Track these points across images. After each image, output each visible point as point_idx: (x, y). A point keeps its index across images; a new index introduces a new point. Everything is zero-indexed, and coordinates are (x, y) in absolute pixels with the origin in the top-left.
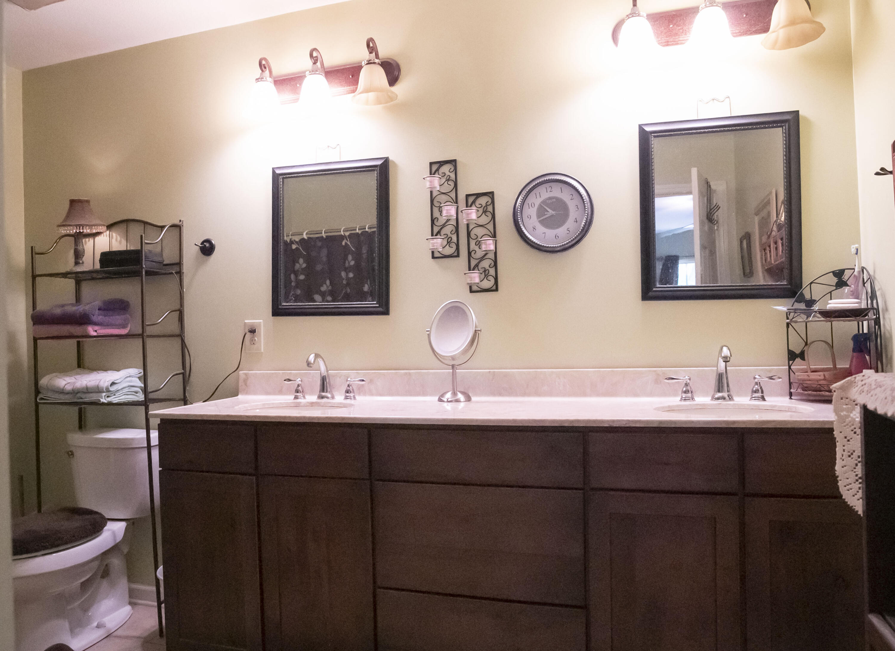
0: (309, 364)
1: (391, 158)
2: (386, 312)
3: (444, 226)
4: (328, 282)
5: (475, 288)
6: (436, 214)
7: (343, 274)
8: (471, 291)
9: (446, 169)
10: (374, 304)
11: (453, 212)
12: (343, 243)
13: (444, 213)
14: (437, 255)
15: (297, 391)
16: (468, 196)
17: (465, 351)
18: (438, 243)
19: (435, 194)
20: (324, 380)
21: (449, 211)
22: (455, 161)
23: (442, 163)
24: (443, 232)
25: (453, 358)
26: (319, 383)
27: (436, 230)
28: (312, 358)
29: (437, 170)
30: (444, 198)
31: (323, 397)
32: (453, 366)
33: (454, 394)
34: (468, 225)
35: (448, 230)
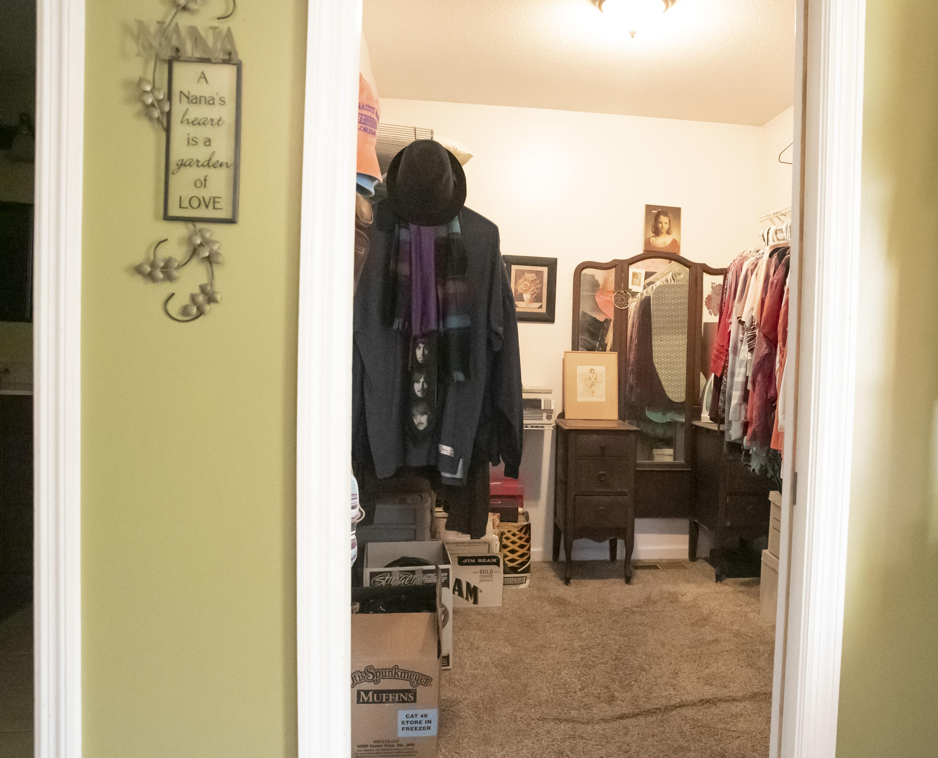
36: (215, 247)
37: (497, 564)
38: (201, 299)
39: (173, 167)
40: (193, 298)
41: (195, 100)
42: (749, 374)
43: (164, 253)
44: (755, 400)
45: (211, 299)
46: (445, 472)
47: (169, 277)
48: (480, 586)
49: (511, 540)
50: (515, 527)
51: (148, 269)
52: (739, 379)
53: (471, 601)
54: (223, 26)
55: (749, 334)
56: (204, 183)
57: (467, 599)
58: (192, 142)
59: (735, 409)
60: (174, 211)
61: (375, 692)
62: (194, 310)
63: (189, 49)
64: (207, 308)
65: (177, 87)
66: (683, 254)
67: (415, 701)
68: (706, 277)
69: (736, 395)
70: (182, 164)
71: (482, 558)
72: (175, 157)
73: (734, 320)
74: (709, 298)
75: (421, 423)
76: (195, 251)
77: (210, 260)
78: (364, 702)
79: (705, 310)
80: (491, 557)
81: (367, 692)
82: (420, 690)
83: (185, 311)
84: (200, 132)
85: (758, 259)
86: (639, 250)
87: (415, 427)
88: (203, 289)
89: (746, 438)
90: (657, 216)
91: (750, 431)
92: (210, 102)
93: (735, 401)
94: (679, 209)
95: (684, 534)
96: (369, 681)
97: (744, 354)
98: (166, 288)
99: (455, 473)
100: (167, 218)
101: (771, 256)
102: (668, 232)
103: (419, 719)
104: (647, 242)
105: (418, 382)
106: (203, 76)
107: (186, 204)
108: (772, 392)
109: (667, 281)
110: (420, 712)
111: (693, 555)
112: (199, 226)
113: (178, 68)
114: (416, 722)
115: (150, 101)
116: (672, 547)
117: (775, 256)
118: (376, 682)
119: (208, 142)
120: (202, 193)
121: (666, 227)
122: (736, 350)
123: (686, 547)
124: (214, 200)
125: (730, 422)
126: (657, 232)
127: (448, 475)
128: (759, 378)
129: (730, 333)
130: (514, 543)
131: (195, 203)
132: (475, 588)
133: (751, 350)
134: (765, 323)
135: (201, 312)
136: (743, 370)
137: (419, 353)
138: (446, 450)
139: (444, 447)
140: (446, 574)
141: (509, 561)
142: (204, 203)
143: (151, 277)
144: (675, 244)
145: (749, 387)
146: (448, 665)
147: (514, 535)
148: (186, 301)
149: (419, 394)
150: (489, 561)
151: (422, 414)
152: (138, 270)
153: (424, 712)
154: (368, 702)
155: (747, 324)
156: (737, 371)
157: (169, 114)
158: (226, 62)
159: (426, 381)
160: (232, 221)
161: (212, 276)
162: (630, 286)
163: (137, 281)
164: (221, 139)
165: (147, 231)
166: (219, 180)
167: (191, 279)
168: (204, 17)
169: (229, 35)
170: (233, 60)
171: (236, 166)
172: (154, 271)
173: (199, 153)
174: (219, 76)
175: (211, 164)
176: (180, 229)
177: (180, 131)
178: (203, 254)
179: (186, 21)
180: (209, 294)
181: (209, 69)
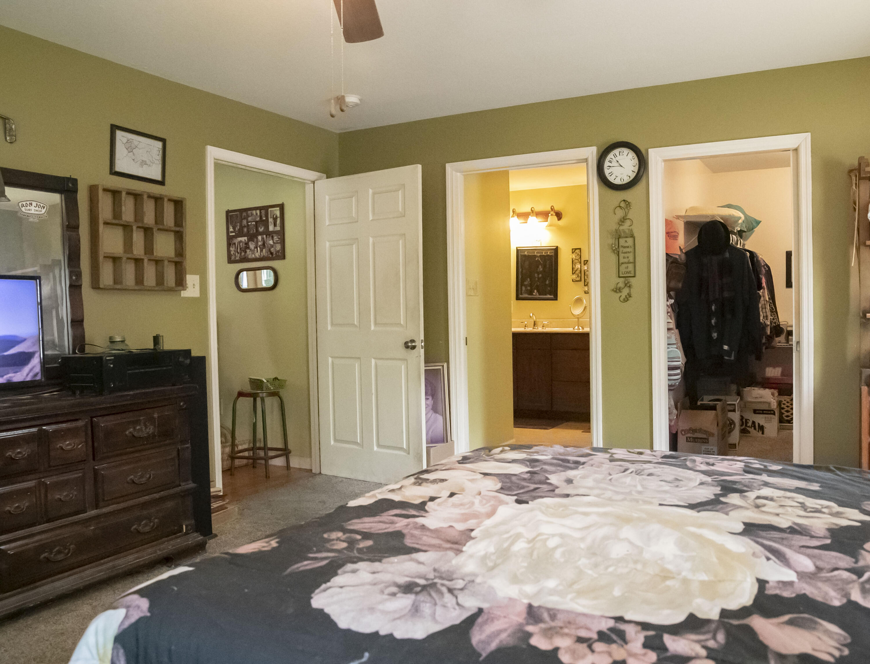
0: (530, 317)
1: (559, 246)
2: (557, 300)
3: (576, 270)
4: (529, 279)
5: (586, 292)
6: (574, 266)
7: (536, 275)
8: (585, 293)
9: (577, 251)
10: (552, 296)
11: (579, 266)
12: (537, 259)
13: (576, 267)
14: (574, 280)
15: (525, 326)
16: (584, 261)
17: (582, 313)
18: (574, 276)
19: (573, 259)
20: (535, 322)
21: (578, 266)
22: (580, 249)
23: (576, 249)
24: (576, 273)
25: (578, 315)
26: (533, 324)
27: (574, 272)
28: (531, 315)
29: (574, 251)
30: (577, 261)
31: (534, 328)
32: (578, 318)
33: (578, 327)
34: (584, 271)
35: (578, 272)
36: (631, 283)
37: (774, 414)
38: (628, 296)
39: (620, 264)
40: (626, 296)
41: (624, 247)
43: (619, 285)
45: (630, 297)
46: (726, 356)
47: (620, 292)
48: (765, 425)
49: (786, 405)
50: (788, 398)
51: (615, 290)
53: (761, 432)
54: (630, 228)
56: (627, 267)
57: (758, 431)
58: (624, 258)
60: (621, 275)
61: (693, 438)
62: (626, 299)
63: (623, 235)
64: (629, 299)
65: (620, 245)
67: (708, 443)
70: (622, 263)
71: (766, 410)
72: (620, 262)
75: (714, 336)
76: (626, 285)
77: (630, 287)
78: (689, 442)
80: (770, 411)
81: (690, 438)
82: (711, 439)
83: (624, 300)
84: (626, 255)
87: (713, 338)
88: (628, 294)
92: (628, 247)
96: (691, 433)
98: (619, 294)
99: (731, 358)
100: (619, 277)
103: (709, 450)
105: (713, 319)
106: (626, 241)
107: (623, 273)
110: (710, 448)
112: (627, 278)
113: (620, 240)
114: (709, 451)
115: (614, 249)
118: (693, 434)
119: (628, 257)
120: (627, 270)
124: (630, 271)
127: (726, 358)
130: (788, 407)
131: (625, 273)
132: (762, 426)
135: (628, 300)
137: (713, 308)
138: (726, 347)
139: (725, 346)
140: (734, 406)
141: (785, 416)
142: (628, 273)
143: (616, 292)
146: (736, 448)
147: (788, 402)
148: (624, 297)
149: (714, 324)
150: (769, 412)
151: (715, 332)
152: (613, 290)
153: (712, 447)
154: (690, 442)
157: (619, 252)
158: (631, 237)
159: (716, 319)
160: (634, 277)
161: (630, 290)
163: (613, 293)
164: (631, 256)
165: (615, 281)
166: (631, 266)
167: (625, 292)
168: (626, 226)
169: (632, 230)
170: (632, 236)
171: (634, 263)
172: (617, 290)
173: (626, 260)
174: (630, 241)
175: (629, 263)
176: (622, 280)
177: (622, 255)
178: (628, 285)
179: (621, 228)
180: (629, 295)
181: (628, 239)
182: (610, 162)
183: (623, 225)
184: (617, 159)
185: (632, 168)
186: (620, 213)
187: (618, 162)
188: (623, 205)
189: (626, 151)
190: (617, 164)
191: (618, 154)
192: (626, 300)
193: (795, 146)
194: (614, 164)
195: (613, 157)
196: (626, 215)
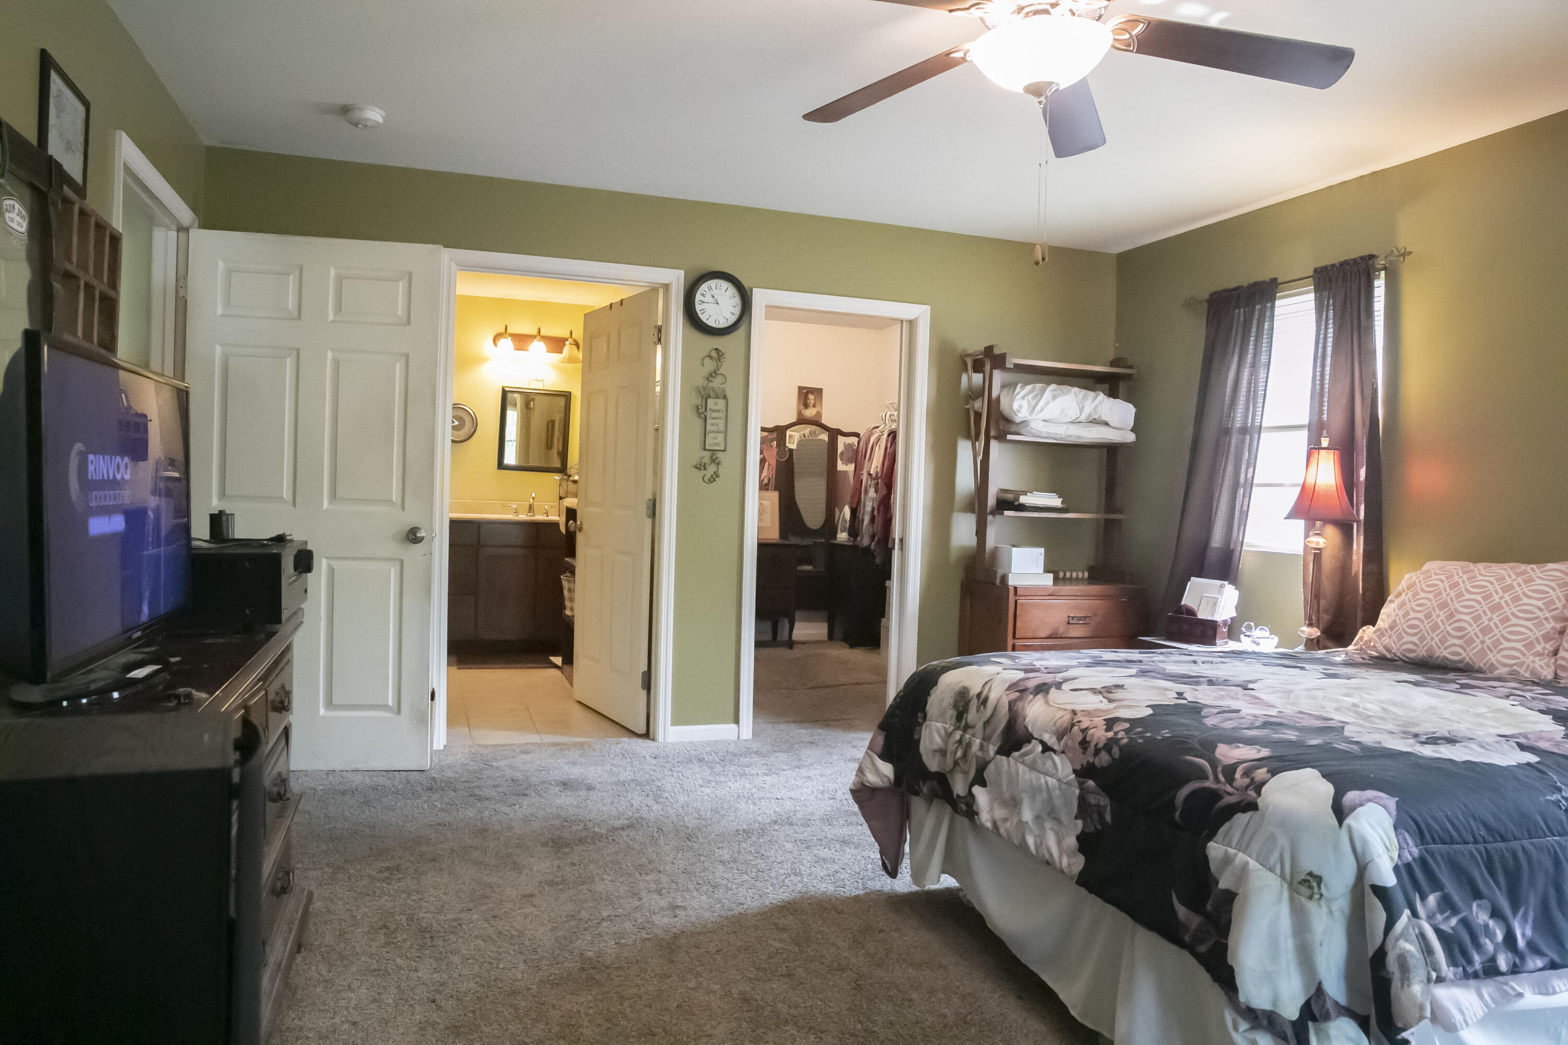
36: (719, 460)
38: (714, 476)
39: (706, 433)
40: (712, 476)
41: (714, 411)
42: (876, 506)
43: (703, 461)
44: (879, 521)
45: (717, 476)
47: (705, 469)
51: (698, 467)
52: (869, 508)
54: (723, 386)
55: (875, 481)
56: (716, 439)
58: (713, 425)
59: (866, 526)
60: (707, 447)
63: (712, 394)
64: (716, 479)
65: (709, 407)
66: (824, 422)
68: (840, 438)
69: (867, 519)
70: (709, 432)
72: (707, 430)
73: (865, 472)
74: (842, 453)
77: (718, 464)
79: (839, 461)
83: (709, 480)
84: (715, 421)
85: (880, 436)
86: (794, 419)
88: (715, 473)
89: (873, 544)
90: (806, 394)
91: (876, 538)
92: (718, 411)
93: (866, 522)
94: (821, 390)
95: (824, 622)
97: (872, 493)
98: (703, 472)
100: (705, 449)
101: (889, 436)
102: (814, 406)
104: (799, 413)
106: (716, 403)
107: (710, 445)
108: (889, 516)
109: (804, 436)
111: (831, 636)
112: (714, 452)
113: (709, 401)
115: (700, 411)
116: (815, 632)
117: (891, 436)
119: (717, 425)
120: (715, 441)
121: (812, 402)
122: (866, 492)
123: (826, 631)
124: (719, 443)
125: (863, 535)
126: (806, 406)
128: (881, 508)
129: (862, 480)
131: (713, 445)
133: (876, 491)
134: (885, 476)
135: (714, 480)
136: (871, 503)
142: (717, 444)
143: (700, 469)
144: (819, 414)
145: (876, 513)
148: (710, 477)
152: (696, 467)
155: (874, 476)
156: (867, 503)
157: (706, 416)
158: (723, 398)
160: (724, 451)
161: (718, 469)
162: (787, 445)
163: (695, 471)
164: (721, 423)
165: (699, 455)
166: (721, 437)
167: (711, 469)
168: (716, 383)
169: (724, 389)
170: (725, 397)
171: (726, 432)
172: (701, 467)
173: (714, 428)
174: (721, 403)
175: (718, 432)
176: (708, 454)
177: (709, 421)
178: (714, 461)
179: (711, 385)
180: (716, 475)
181: (718, 401)
182: (703, 295)
183: (712, 381)
184: (713, 292)
185: (732, 310)
186: (710, 365)
187: (713, 297)
188: (714, 354)
189: (724, 284)
190: (711, 300)
191: (713, 287)
192: (712, 480)
193: (911, 317)
194: (708, 298)
195: (707, 290)
196: (718, 368)
